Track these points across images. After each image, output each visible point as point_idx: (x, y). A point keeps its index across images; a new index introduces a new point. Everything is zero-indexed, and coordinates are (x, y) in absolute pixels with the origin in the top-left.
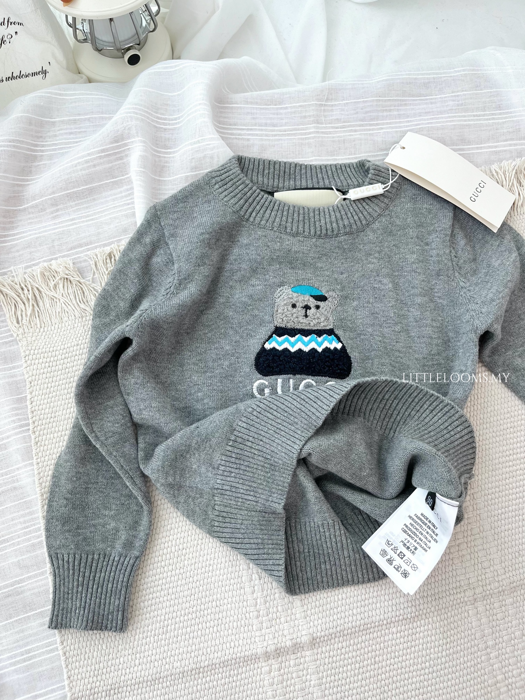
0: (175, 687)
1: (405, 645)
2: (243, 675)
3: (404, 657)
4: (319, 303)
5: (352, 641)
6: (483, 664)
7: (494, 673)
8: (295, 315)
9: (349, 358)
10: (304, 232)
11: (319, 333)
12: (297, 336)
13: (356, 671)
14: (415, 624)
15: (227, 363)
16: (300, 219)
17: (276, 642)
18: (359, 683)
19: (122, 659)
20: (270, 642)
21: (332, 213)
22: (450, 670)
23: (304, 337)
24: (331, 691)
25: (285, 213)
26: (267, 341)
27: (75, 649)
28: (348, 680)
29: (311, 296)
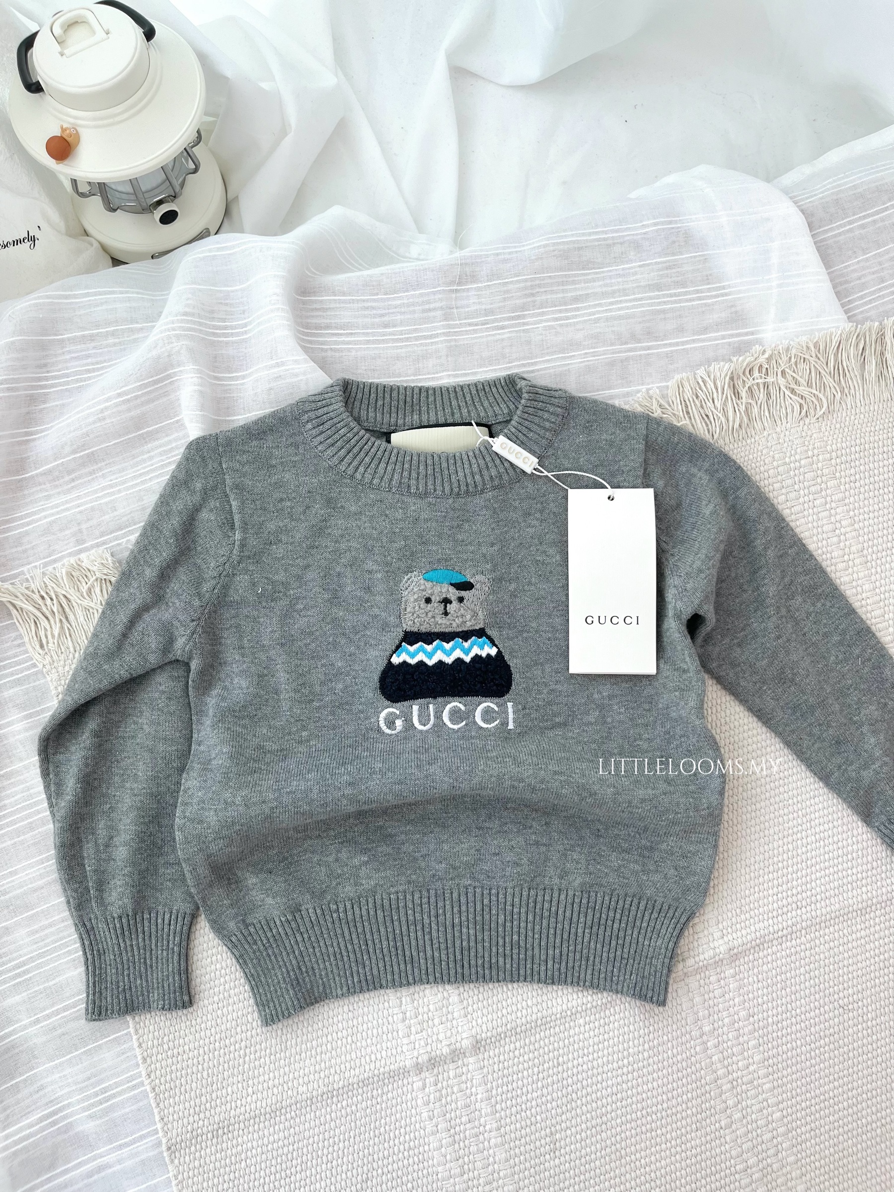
0: (303, 1118)
1: (596, 1039)
2: (390, 1095)
4: (463, 593)
5: (527, 1041)
6: (698, 1057)
7: (714, 1067)
8: (430, 614)
9: (508, 667)
10: (435, 490)
11: (465, 635)
12: (435, 643)
13: (535, 1077)
14: (607, 1012)
15: (340, 686)
16: (429, 472)
17: (429, 1049)
18: (539, 1092)
19: (229, 1089)
20: (421, 1051)
21: (473, 461)
22: (655, 1067)
23: (444, 644)
24: (503, 1105)
25: (406, 466)
26: (394, 652)
27: (166, 1081)
28: (525, 1090)
29: (452, 584)
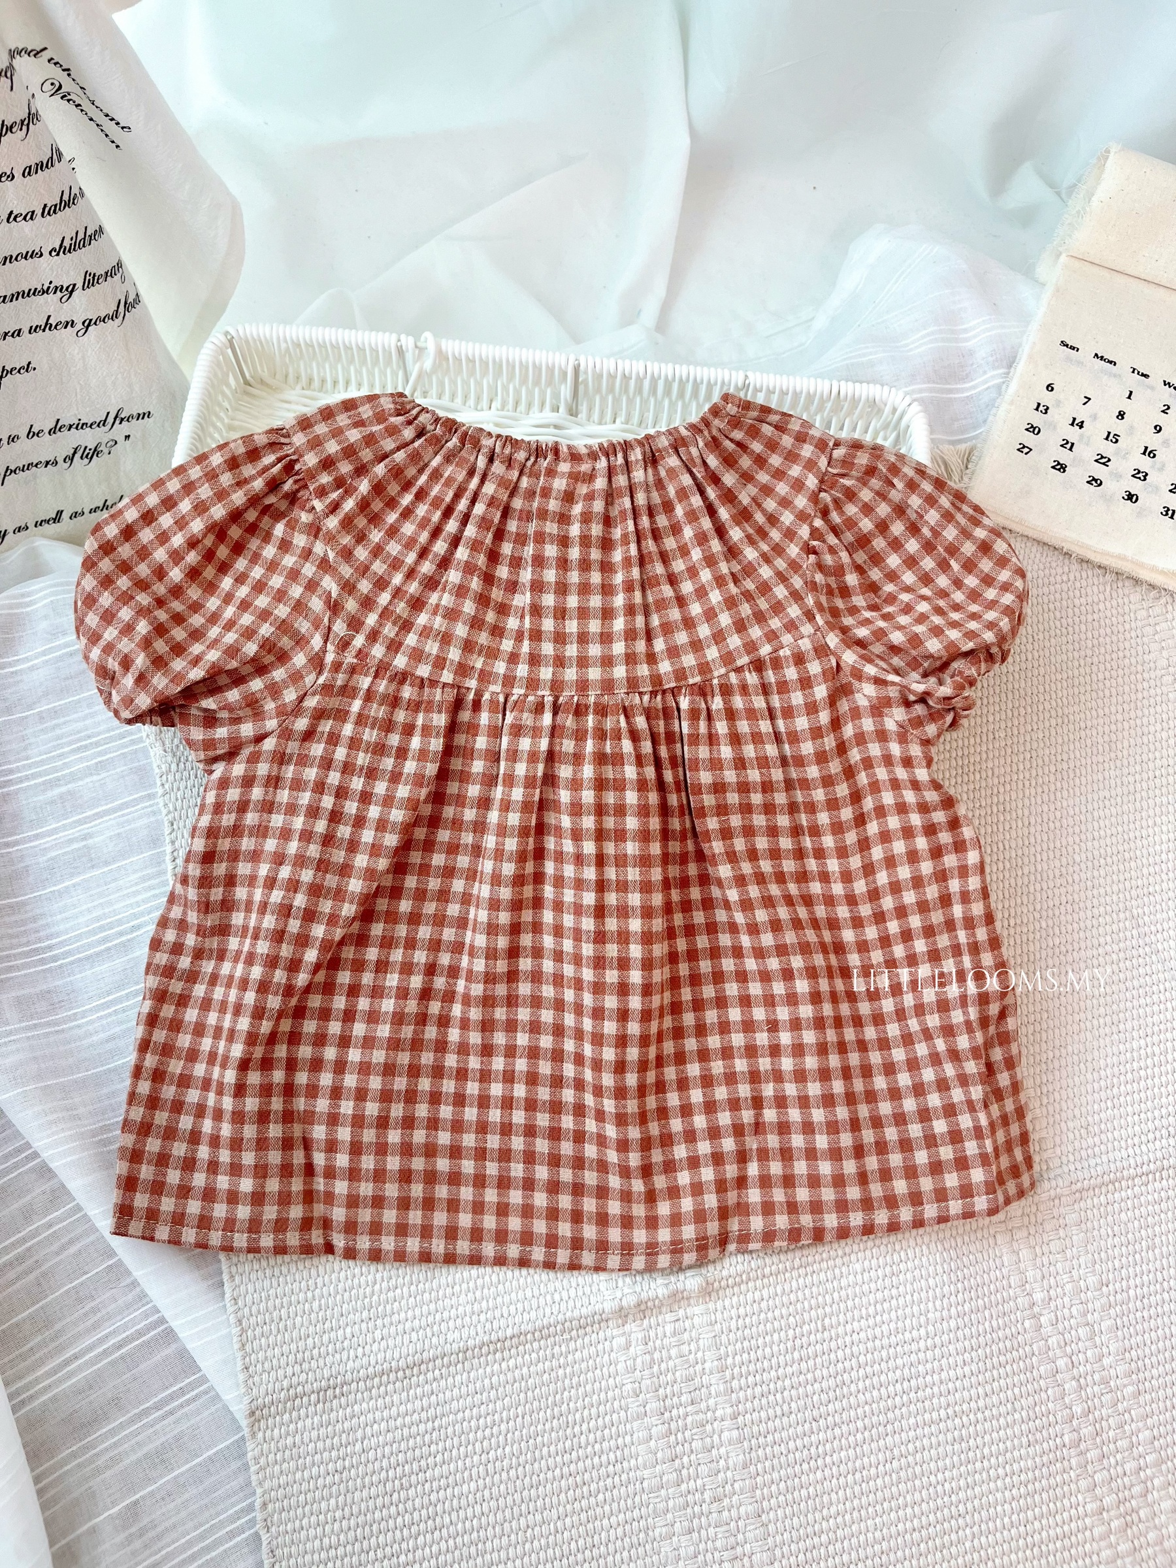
2: (578, 1354)
3: (878, 1318)
6: (1027, 1336)
7: (1051, 1353)
19: (348, 1330)
20: (626, 1291)
22: (967, 1343)
24: (743, 1381)
